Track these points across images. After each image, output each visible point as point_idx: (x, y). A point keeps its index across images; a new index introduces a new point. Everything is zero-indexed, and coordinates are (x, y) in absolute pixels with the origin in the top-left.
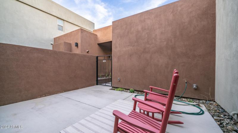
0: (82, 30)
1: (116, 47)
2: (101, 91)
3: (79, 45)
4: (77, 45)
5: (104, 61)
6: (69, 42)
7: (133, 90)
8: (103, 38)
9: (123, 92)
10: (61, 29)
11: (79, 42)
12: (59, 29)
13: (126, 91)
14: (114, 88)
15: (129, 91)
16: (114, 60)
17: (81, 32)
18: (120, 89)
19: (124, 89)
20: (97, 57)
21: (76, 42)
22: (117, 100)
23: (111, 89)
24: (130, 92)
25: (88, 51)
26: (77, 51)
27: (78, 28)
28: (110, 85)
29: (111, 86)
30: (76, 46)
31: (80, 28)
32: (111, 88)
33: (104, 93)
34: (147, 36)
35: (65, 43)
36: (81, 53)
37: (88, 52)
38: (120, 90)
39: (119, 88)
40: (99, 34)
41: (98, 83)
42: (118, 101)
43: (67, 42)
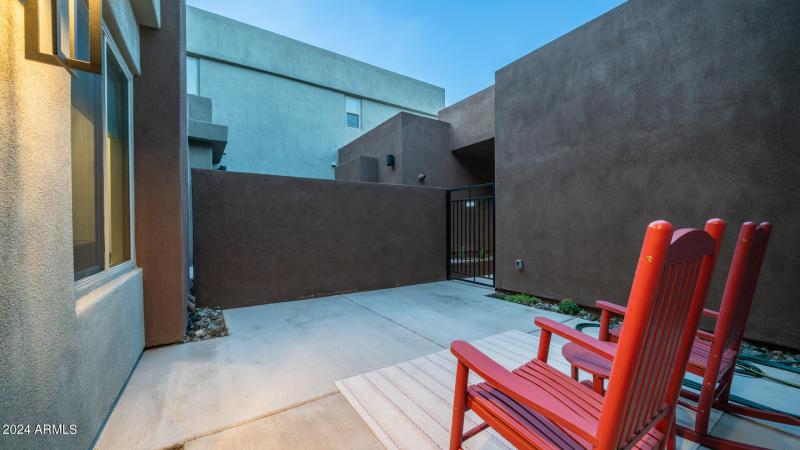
0: (406, 118)
1: (509, 155)
2: (457, 298)
3: (398, 161)
4: (391, 161)
5: (468, 204)
6: (372, 156)
7: (575, 305)
8: (468, 133)
9: (532, 308)
10: (354, 121)
11: (398, 152)
12: (350, 124)
13: (547, 305)
14: (503, 293)
15: (557, 308)
16: (503, 198)
17: (404, 123)
18: (522, 297)
19: (538, 297)
20: (448, 193)
21: (390, 154)
22: (505, 331)
23: (493, 296)
24: (558, 312)
25: (421, 176)
26: (392, 179)
27: (394, 112)
28: (491, 282)
29: (494, 286)
30: (388, 165)
31: (400, 111)
32: (492, 291)
33: (466, 303)
34: (633, 96)
35: (362, 158)
36: (404, 182)
37: (422, 180)
38: (521, 303)
39: (520, 294)
40: (455, 121)
41: (451, 273)
42: (508, 333)
43: (367, 155)
